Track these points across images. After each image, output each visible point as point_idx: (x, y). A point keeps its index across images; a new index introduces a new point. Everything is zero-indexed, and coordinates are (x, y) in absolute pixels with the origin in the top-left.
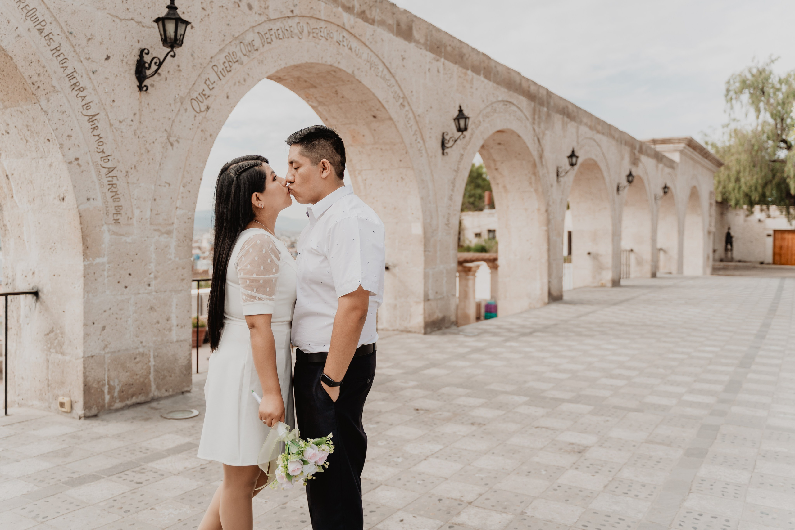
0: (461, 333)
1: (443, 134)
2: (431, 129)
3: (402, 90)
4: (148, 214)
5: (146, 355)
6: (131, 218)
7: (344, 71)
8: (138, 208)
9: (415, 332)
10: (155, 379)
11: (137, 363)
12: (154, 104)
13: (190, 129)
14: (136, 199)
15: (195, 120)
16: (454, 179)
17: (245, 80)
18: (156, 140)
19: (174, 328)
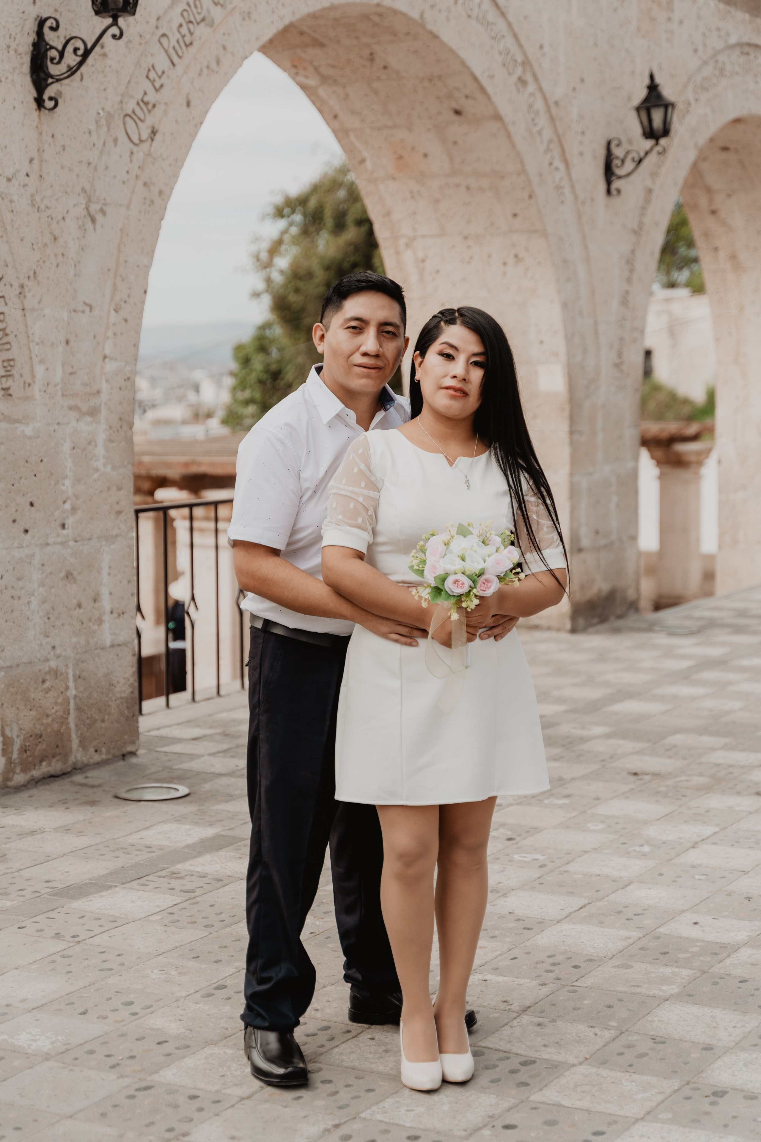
0: (657, 628)
1: (609, 143)
2: (583, 133)
3: (521, 46)
4: (58, 375)
5: (62, 674)
6: (29, 385)
7: (404, 15)
8: (42, 361)
9: (549, 628)
10: (77, 726)
11: (48, 691)
12: (62, 135)
13: (124, 182)
14: (37, 344)
15: (131, 161)
16: (633, 252)
17: (218, 62)
18: (67, 212)
19: (106, 617)
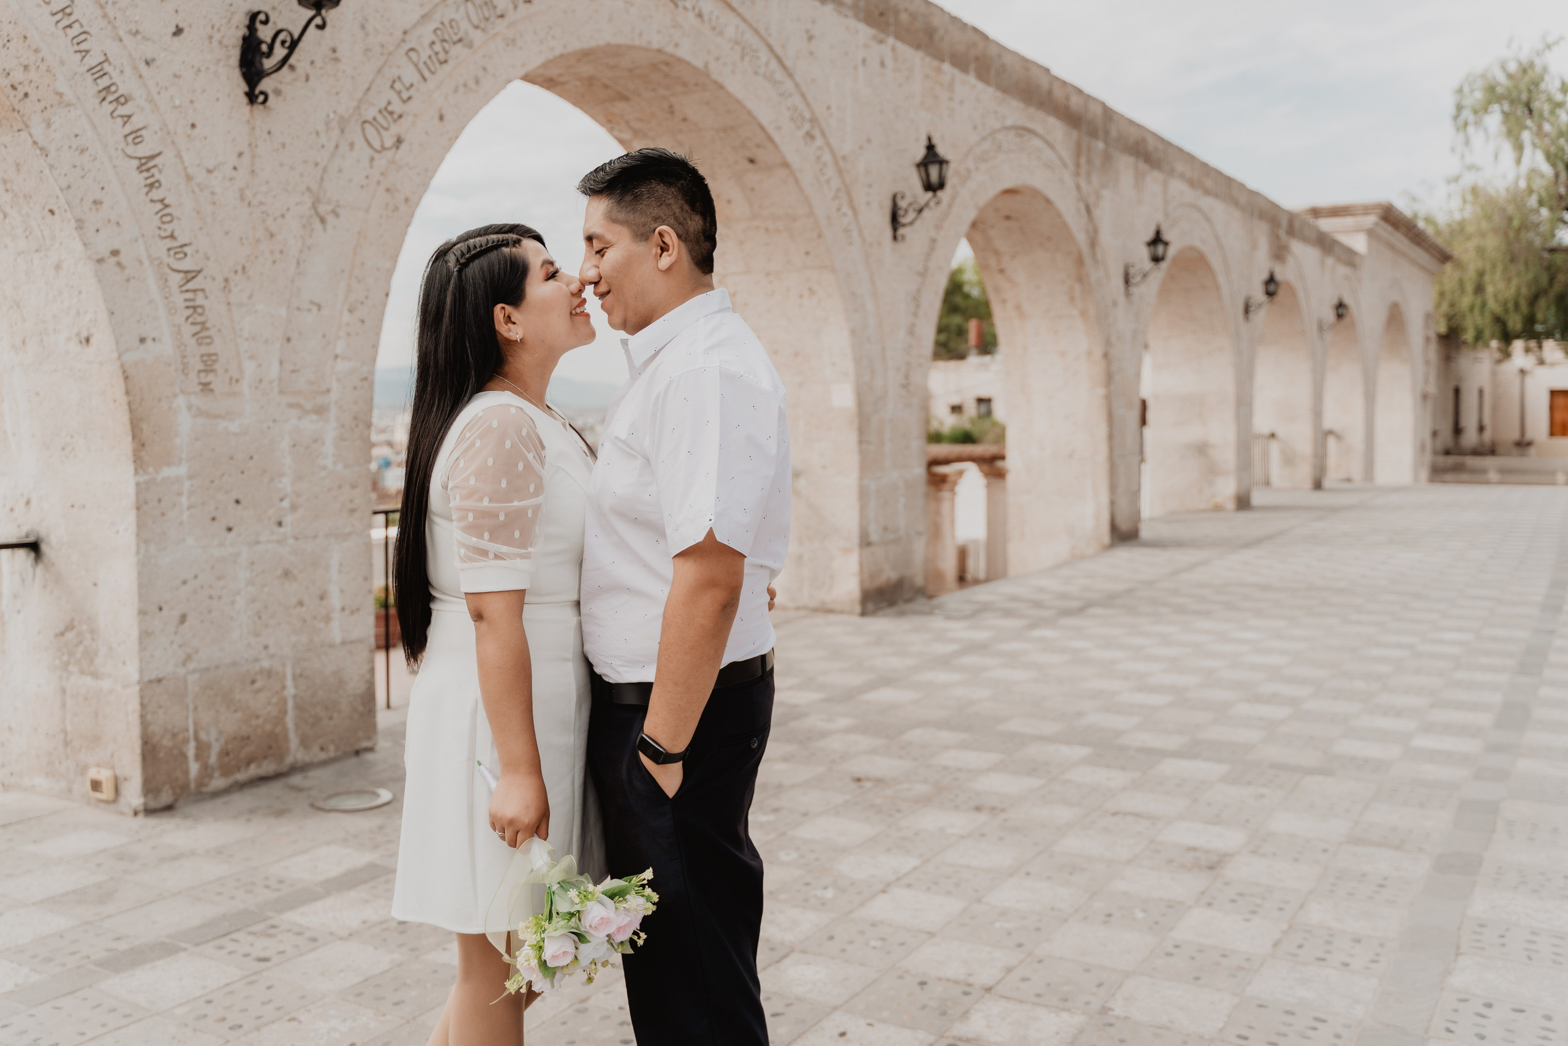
0: (937, 612)
1: (895, 197)
2: (870, 186)
3: (808, 105)
4: (274, 371)
5: (277, 674)
6: (237, 381)
7: (688, 63)
8: (252, 357)
9: (842, 612)
10: (296, 725)
11: (258, 691)
12: (282, 133)
13: (362, 187)
14: (247, 340)
15: (371, 167)
16: (919, 290)
17: (477, 82)
18: (288, 210)
19: (336, 615)
